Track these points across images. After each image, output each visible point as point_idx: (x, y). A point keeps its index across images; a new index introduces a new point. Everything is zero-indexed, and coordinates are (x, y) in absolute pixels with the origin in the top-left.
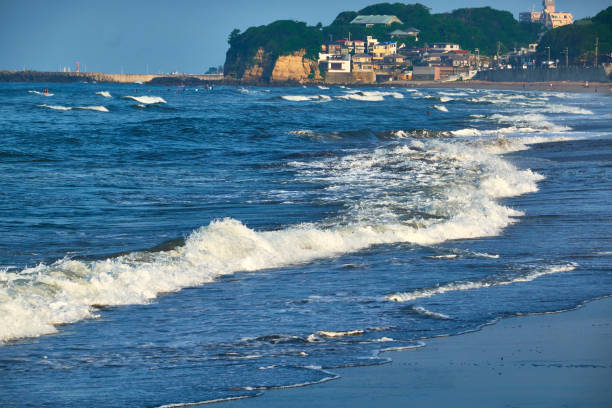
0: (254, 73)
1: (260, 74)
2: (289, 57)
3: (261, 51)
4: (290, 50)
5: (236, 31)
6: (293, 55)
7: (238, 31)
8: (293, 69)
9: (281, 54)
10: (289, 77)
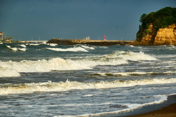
0: (147, 39)
1: (150, 39)
2: (166, 29)
3: (151, 26)
4: (167, 25)
5: (144, 15)
6: (168, 28)
7: (145, 15)
8: (168, 36)
9: (161, 27)
10: (166, 41)
